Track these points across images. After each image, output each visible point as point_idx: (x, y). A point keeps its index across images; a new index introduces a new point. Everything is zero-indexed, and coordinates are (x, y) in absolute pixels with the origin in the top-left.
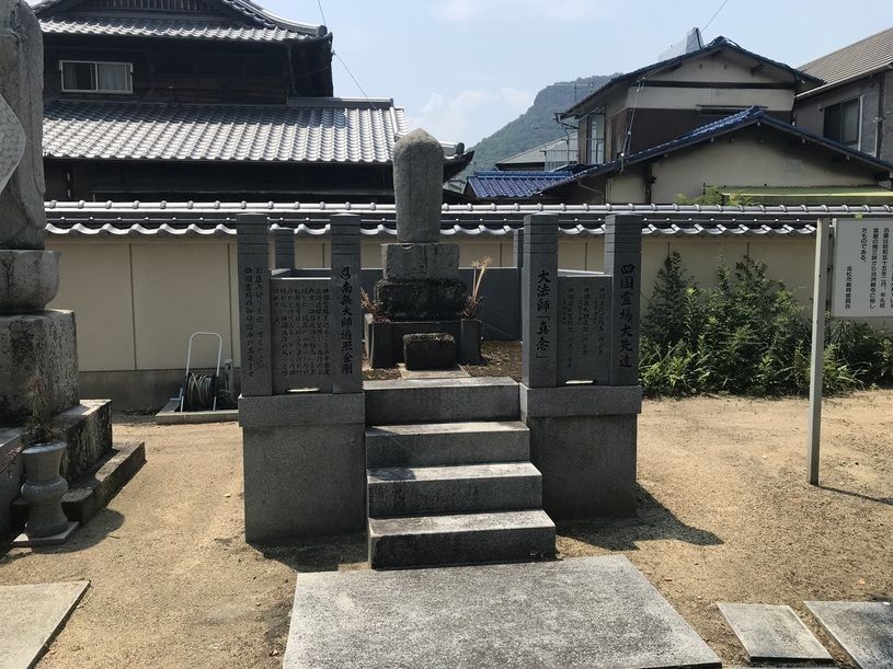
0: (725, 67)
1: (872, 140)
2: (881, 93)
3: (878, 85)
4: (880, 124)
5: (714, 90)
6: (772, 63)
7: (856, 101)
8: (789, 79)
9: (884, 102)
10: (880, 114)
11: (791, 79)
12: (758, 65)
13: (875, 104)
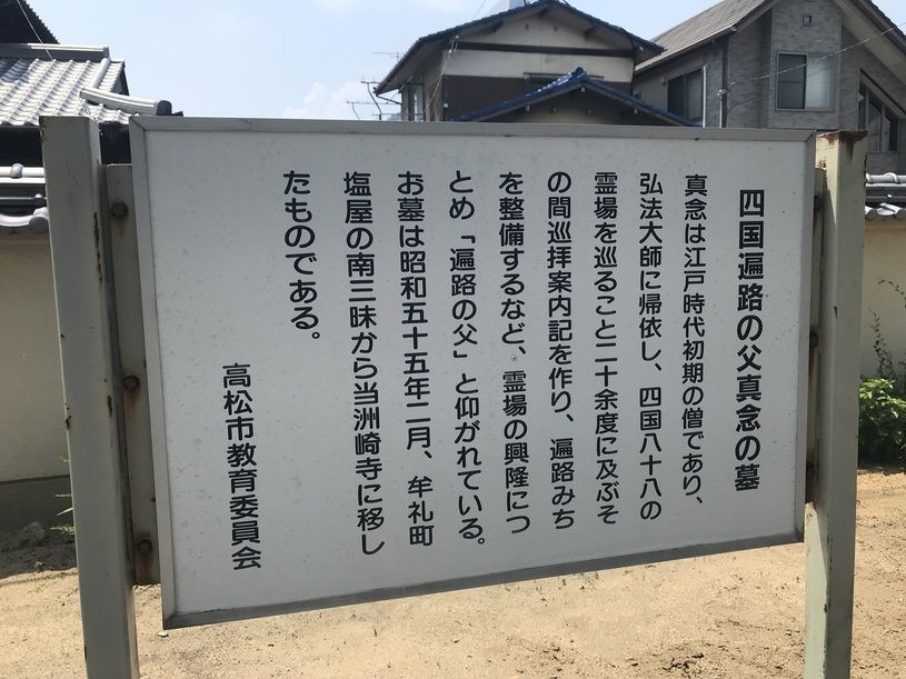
0: (555, 29)
1: (716, 117)
2: (725, 61)
3: (721, 52)
4: (724, 96)
5: (544, 56)
6: (605, 25)
7: (699, 72)
8: (627, 46)
9: (729, 72)
10: (724, 86)
11: (628, 45)
12: (592, 28)
13: (718, 74)
